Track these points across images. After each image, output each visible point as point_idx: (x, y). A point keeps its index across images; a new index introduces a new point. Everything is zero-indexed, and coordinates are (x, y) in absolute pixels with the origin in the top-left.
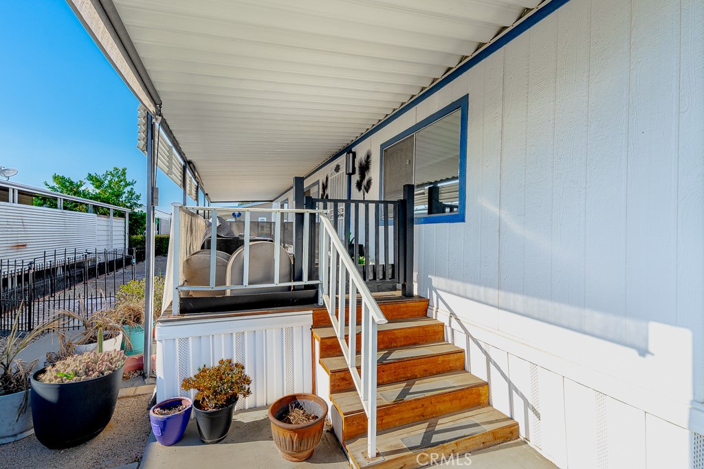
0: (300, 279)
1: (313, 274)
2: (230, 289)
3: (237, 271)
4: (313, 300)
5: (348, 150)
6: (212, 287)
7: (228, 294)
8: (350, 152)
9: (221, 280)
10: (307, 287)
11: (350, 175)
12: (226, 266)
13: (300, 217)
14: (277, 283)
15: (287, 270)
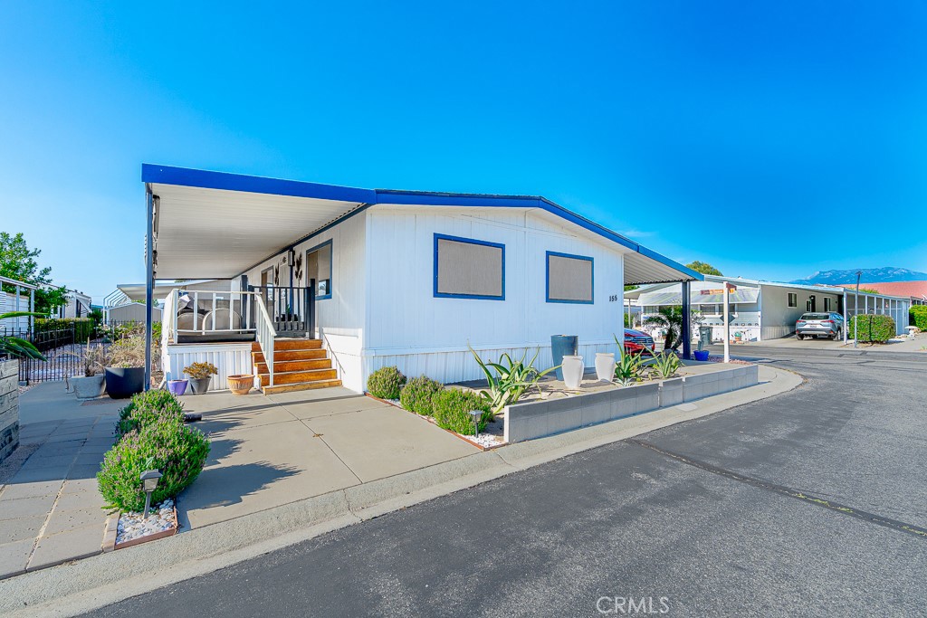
0: (245, 328)
1: (253, 325)
2: (204, 332)
3: (208, 324)
4: (254, 339)
5: (290, 248)
6: (195, 330)
7: (204, 334)
8: (292, 250)
9: (200, 327)
10: (249, 332)
11: (292, 267)
12: (202, 321)
13: (245, 296)
14: (231, 330)
15: (237, 323)
